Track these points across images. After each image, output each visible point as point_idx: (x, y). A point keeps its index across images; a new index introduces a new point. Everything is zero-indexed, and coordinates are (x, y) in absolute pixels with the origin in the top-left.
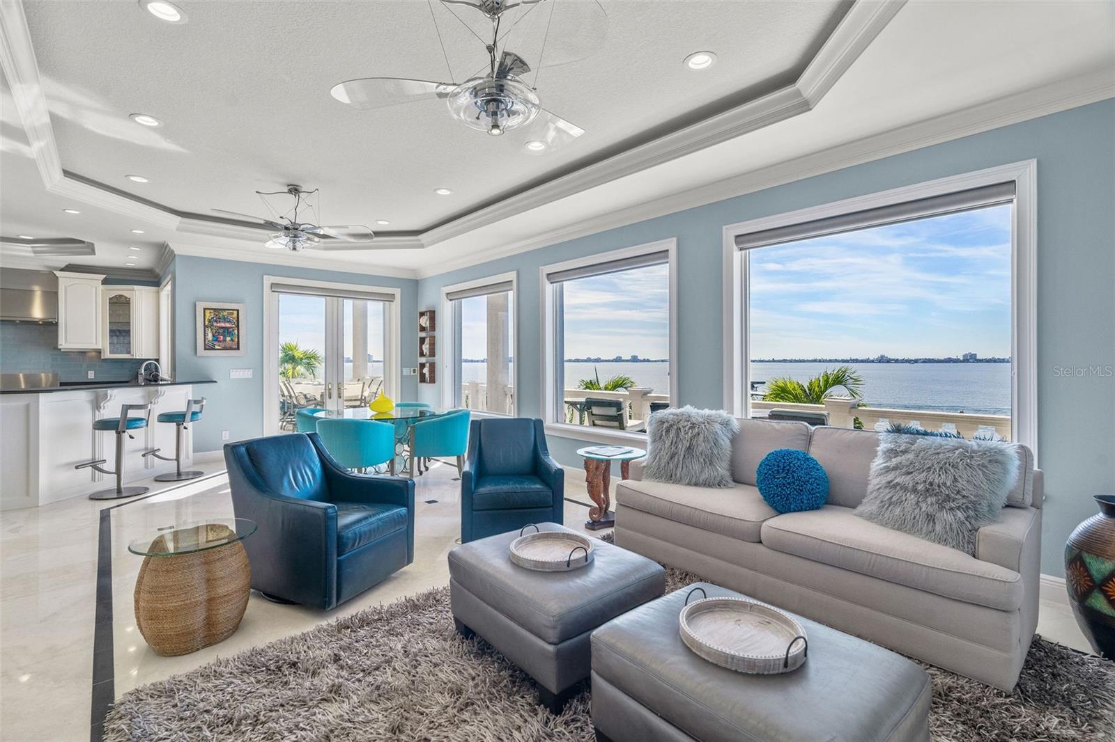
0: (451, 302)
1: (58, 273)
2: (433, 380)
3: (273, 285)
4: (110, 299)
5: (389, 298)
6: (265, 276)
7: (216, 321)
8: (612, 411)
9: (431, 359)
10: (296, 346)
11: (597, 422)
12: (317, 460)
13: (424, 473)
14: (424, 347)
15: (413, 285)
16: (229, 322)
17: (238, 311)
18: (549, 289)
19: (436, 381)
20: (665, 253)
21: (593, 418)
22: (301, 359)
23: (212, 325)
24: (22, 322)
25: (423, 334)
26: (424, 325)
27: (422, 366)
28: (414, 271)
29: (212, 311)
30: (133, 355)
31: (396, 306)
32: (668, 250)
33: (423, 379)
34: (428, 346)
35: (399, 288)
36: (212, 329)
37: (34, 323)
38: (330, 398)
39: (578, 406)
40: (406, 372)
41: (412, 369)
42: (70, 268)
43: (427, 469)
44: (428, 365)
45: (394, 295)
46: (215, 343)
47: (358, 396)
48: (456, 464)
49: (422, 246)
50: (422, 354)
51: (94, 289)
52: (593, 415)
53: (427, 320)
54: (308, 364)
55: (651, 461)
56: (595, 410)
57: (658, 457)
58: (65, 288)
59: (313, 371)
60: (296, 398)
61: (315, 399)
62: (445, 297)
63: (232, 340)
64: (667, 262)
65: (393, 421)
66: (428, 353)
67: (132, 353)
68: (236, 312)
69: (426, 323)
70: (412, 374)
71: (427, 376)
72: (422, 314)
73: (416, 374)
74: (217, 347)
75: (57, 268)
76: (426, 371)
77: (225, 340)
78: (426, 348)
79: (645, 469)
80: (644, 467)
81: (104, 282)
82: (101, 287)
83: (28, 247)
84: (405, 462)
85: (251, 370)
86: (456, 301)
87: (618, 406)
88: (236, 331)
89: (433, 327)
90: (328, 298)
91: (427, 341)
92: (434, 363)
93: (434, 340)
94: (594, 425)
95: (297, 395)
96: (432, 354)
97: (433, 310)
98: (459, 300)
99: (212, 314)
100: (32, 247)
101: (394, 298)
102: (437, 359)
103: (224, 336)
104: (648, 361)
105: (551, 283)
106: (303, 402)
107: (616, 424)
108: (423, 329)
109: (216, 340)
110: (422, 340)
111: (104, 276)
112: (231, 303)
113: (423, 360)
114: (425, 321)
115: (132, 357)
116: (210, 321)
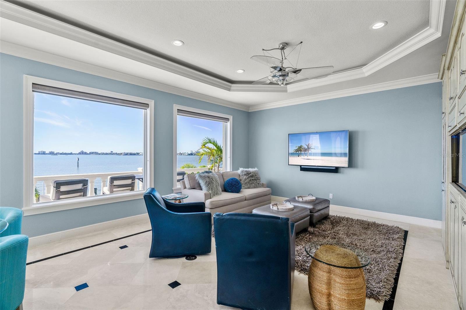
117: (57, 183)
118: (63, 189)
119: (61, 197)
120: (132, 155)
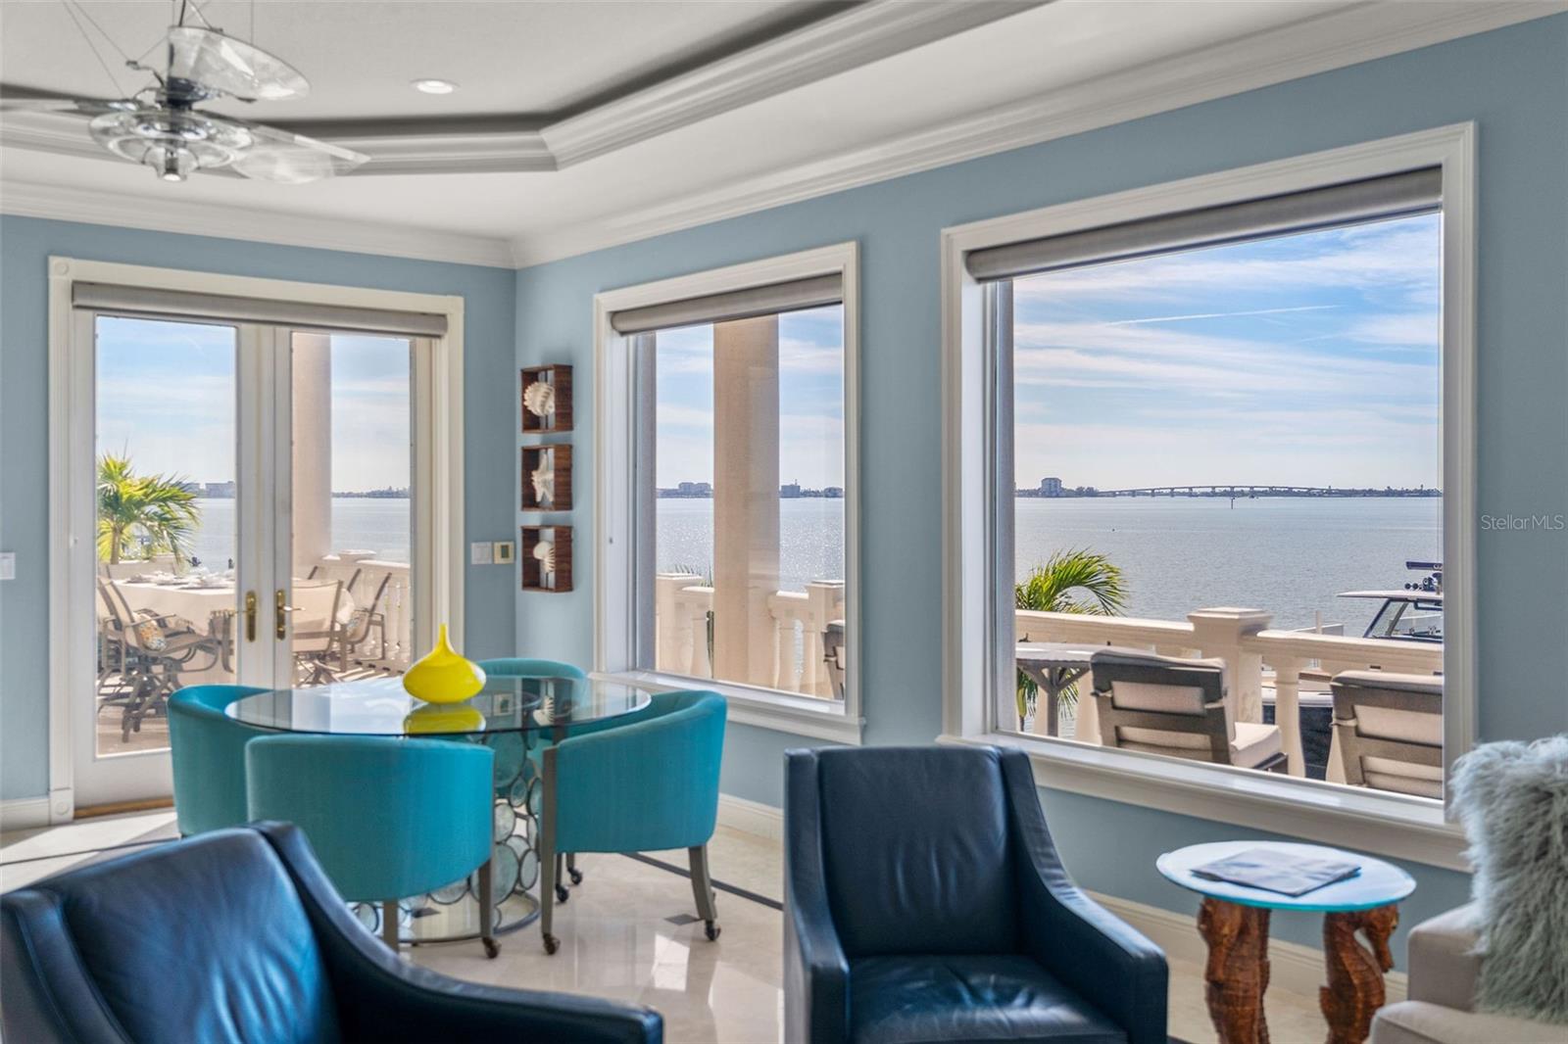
0: (624, 339)
2: (565, 581)
3: (78, 287)
5: (431, 326)
6: (54, 261)
8: (1188, 700)
9: (559, 515)
10: (123, 466)
11: (1130, 732)
12: (302, 931)
13: (573, 892)
14: (538, 478)
18: (972, 299)
19: (575, 585)
20: (1428, 178)
21: (1116, 718)
22: (140, 504)
25: (533, 439)
26: (536, 410)
27: (532, 536)
28: (502, 242)
31: (449, 354)
32: (1437, 168)
33: (532, 577)
34: (550, 476)
35: (459, 294)
38: (251, 636)
39: (1045, 672)
40: (480, 553)
41: (498, 545)
43: (577, 878)
44: (549, 534)
45: (443, 316)
47: (321, 623)
48: (687, 868)
49: (550, 164)
50: (530, 501)
52: (1115, 707)
53: (546, 396)
54: (162, 519)
55: (1506, 937)
56: (1126, 694)
57: (1538, 928)
59: (172, 538)
60: (136, 627)
61: (190, 631)
62: (604, 323)
64: (1435, 207)
65: (481, 736)
66: (551, 498)
69: (543, 405)
70: (499, 560)
71: (548, 566)
72: (530, 377)
73: (510, 560)
76: (543, 552)
78: (544, 481)
79: (1485, 968)
80: (1481, 959)
84: (520, 863)
85: (12, 555)
86: (640, 336)
87: (1210, 684)
89: (565, 416)
90: (244, 326)
91: (548, 459)
92: (570, 528)
93: (570, 458)
94: (1121, 741)
95: (136, 616)
96: (564, 497)
97: (568, 364)
98: (649, 335)
101: (445, 327)
102: (579, 515)
104: (1091, 493)
105: (980, 280)
106: (156, 640)
107: (1199, 740)
108: (532, 422)
110: (531, 458)
113: (533, 519)
114: (540, 399)
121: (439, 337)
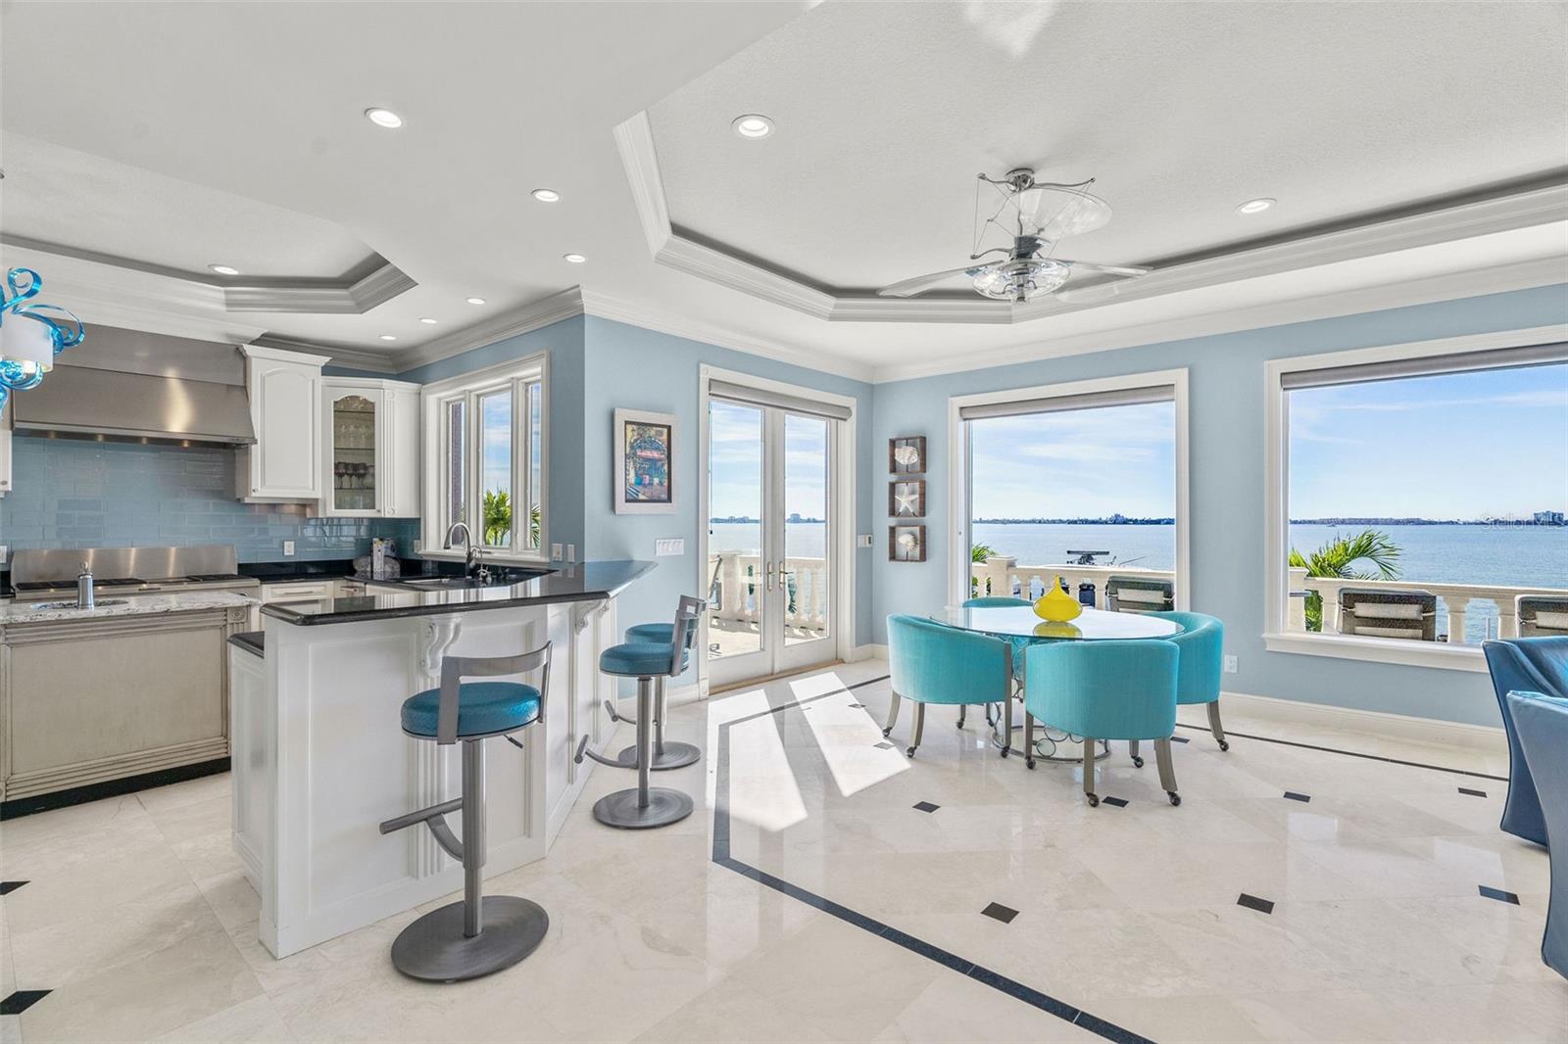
0: (964, 423)
1: (249, 350)
3: (712, 383)
4: (335, 403)
5: (840, 414)
6: (701, 366)
7: (640, 447)
8: (1158, 597)
9: (915, 520)
15: (871, 392)
16: (657, 449)
17: (669, 428)
19: (927, 558)
23: (635, 454)
24: (152, 440)
26: (902, 462)
27: (895, 531)
28: (874, 367)
29: (635, 427)
30: (379, 511)
31: (848, 430)
33: (895, 555)
35: (855, 397)
36: (635, 462)
37: (171, 443)
40: (861, 541)
41: (867, 537)
42: (269, 340)
44: (908, 530)
45: (848, 408)
46: (639, 488)
50: (893, 513)
51: (311, 382)
53: (911, 454)
58: (263, 379)
62: (956, 413)
63: (661, 483)
66: (911, 510)
67: (377, 507)
68: (665, 430)
69: (906, 459)
71: (907, 549)
73: (872, 545)
74: (641, 497)
75: (248, 339)
76: (904, 540)
77: (651, 484)
78: (905, 500)
81: (327, 371)
82: (322, 380)
83: (217, 292)
85: (683, 541)
88: (666, 467)
89: (923, 464)
90: (768, 408)
91: (911, 488)
92: (925, 527)
93: (924, 486)
97: (925, 435)
99: (635, 433)
100: (226, 292)
101: (849, 415)
103: (651, 476)
109: (640, 484)
111: (328, 359)
112: (661, 412)
114: (907, 456)
115: (377, 515)
116: (632, 447)
117: (1344, 594)
118: (1362, 609)
119: (1359, 629)
120: (1420, 524)
121: (845, 420)
